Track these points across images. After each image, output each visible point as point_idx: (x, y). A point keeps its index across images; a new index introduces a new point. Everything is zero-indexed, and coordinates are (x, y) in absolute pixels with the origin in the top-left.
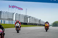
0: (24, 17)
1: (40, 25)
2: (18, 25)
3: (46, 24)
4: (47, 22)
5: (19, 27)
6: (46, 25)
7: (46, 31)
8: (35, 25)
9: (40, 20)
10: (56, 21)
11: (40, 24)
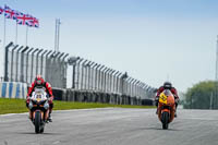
0: (48, 61)
1: (127, 101)
2: (41, 96)
3: (162, 94)
4: (167, 87)
5: (47, 105)
6: (164, 98)
7: (165, 127)
8: (102, 99)
9: (125, 76)
10: (204, 83)
11: (123, 96)
